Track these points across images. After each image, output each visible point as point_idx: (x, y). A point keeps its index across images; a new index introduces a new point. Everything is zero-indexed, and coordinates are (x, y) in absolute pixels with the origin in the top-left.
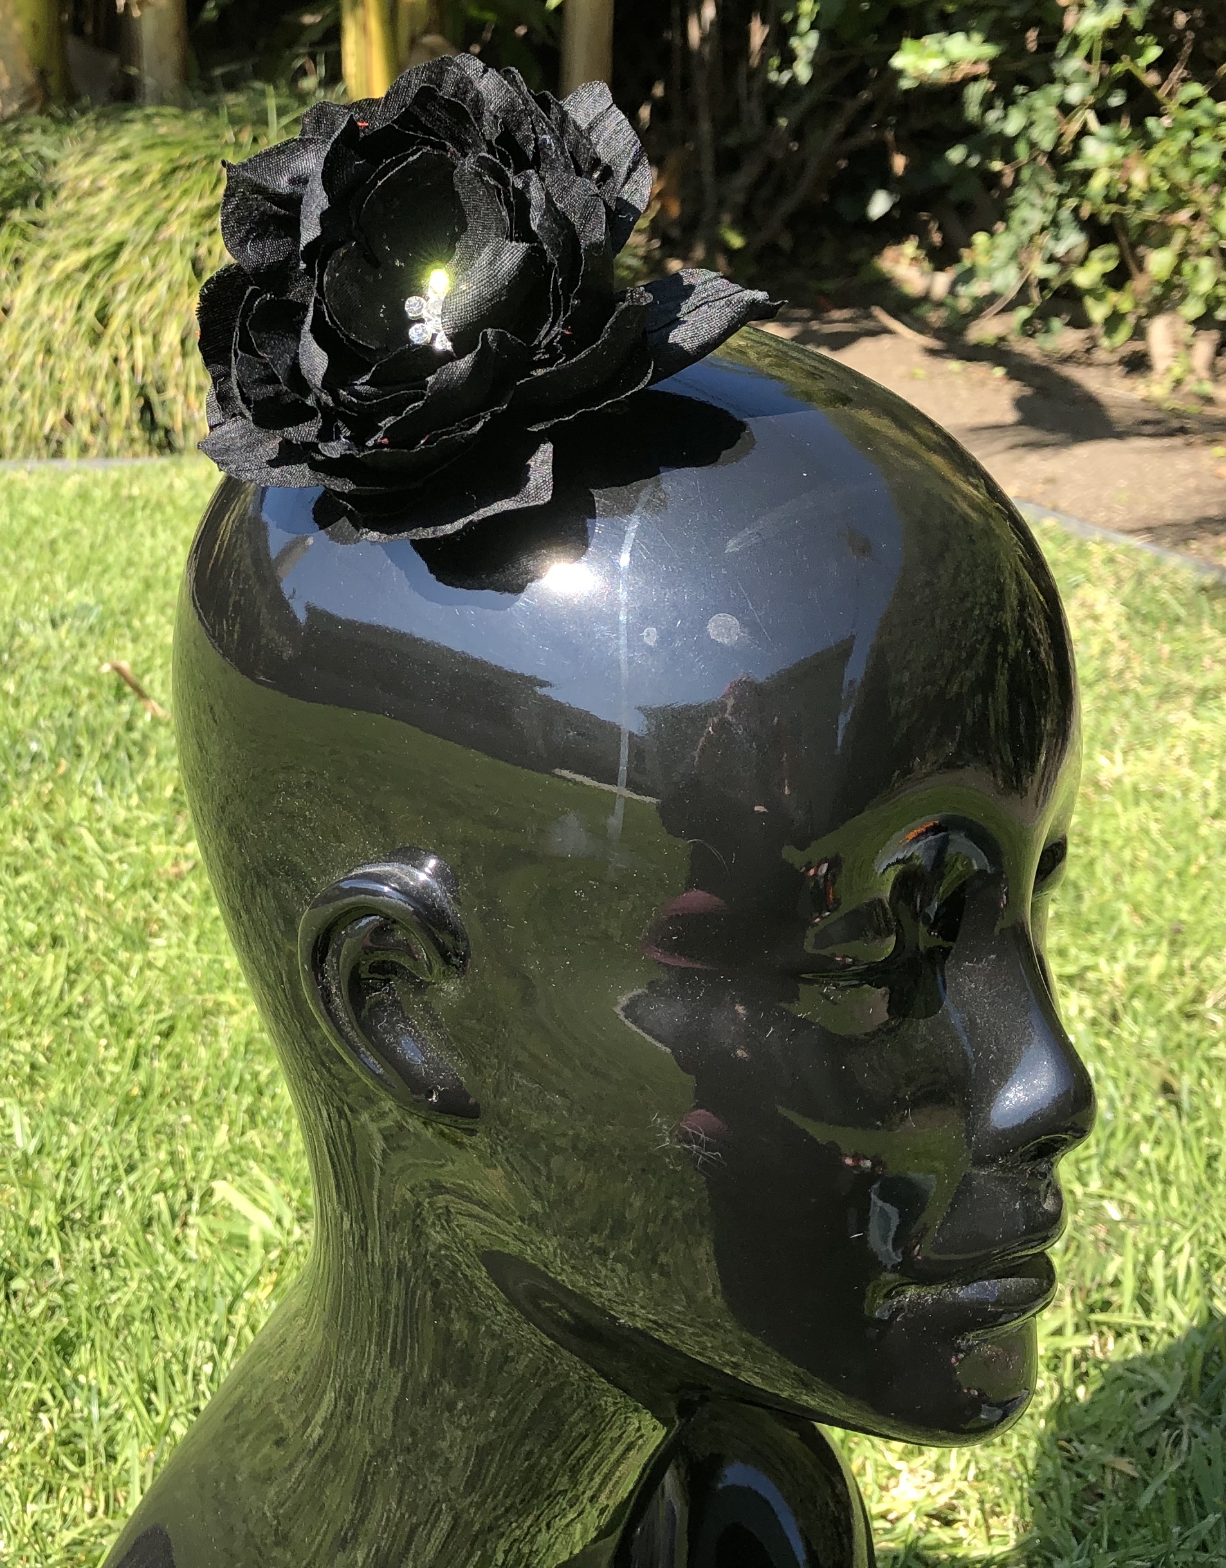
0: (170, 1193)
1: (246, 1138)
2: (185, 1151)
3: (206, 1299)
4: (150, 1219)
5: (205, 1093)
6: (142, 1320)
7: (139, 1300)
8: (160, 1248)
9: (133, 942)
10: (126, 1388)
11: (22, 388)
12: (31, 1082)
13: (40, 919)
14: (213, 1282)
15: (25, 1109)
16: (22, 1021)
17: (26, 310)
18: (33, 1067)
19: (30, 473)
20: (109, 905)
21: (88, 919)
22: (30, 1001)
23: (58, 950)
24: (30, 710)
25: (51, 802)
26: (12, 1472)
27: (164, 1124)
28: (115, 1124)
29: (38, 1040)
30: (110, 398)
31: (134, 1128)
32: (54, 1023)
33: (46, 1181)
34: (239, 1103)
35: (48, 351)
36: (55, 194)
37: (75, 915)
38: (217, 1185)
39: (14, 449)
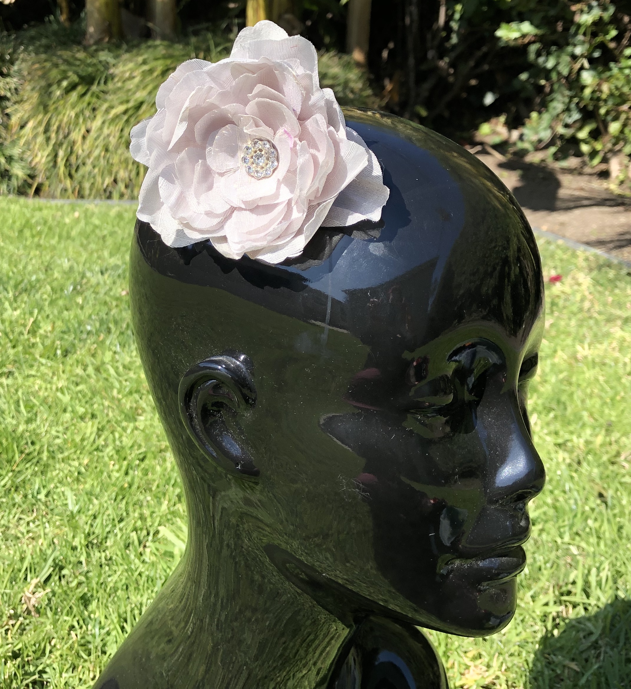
0: (139, 532)
1: (176, 508)
2: (146, 512)
3: (152, 581)
4: (129, 544)
5: (158, 486)
6: (122, 590)
7: (121, 580)
8: (132, 557)
9: (130, 418)
10: (112, 621)
11: (94, 167)
12: (78, 480)
13: (87, 406)
14: (156, 572)
15: (74, 493)
16: (75, 452)
17: (97, 131)
18: (79, 473)
19: (96, 205)
20: (119, 400)
21: (109, 406)
22: (80, 443)
23: (94, 420)
24: (88, 310)
25: (95, 353)
26: (57, 658)
27: (138, 500)
28: (115, 500)
29: (81, 461)
30: (134, 173)
31: (124, 502)
32: (90, 453)
33: (81, 525)
34: (173, 492)
35: (107, 150)
36: (113, 79)
37: (103, 405)
38: (161, 528)
39: (90, 195)
